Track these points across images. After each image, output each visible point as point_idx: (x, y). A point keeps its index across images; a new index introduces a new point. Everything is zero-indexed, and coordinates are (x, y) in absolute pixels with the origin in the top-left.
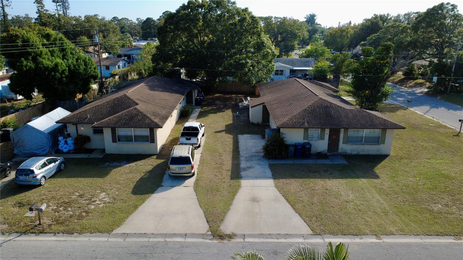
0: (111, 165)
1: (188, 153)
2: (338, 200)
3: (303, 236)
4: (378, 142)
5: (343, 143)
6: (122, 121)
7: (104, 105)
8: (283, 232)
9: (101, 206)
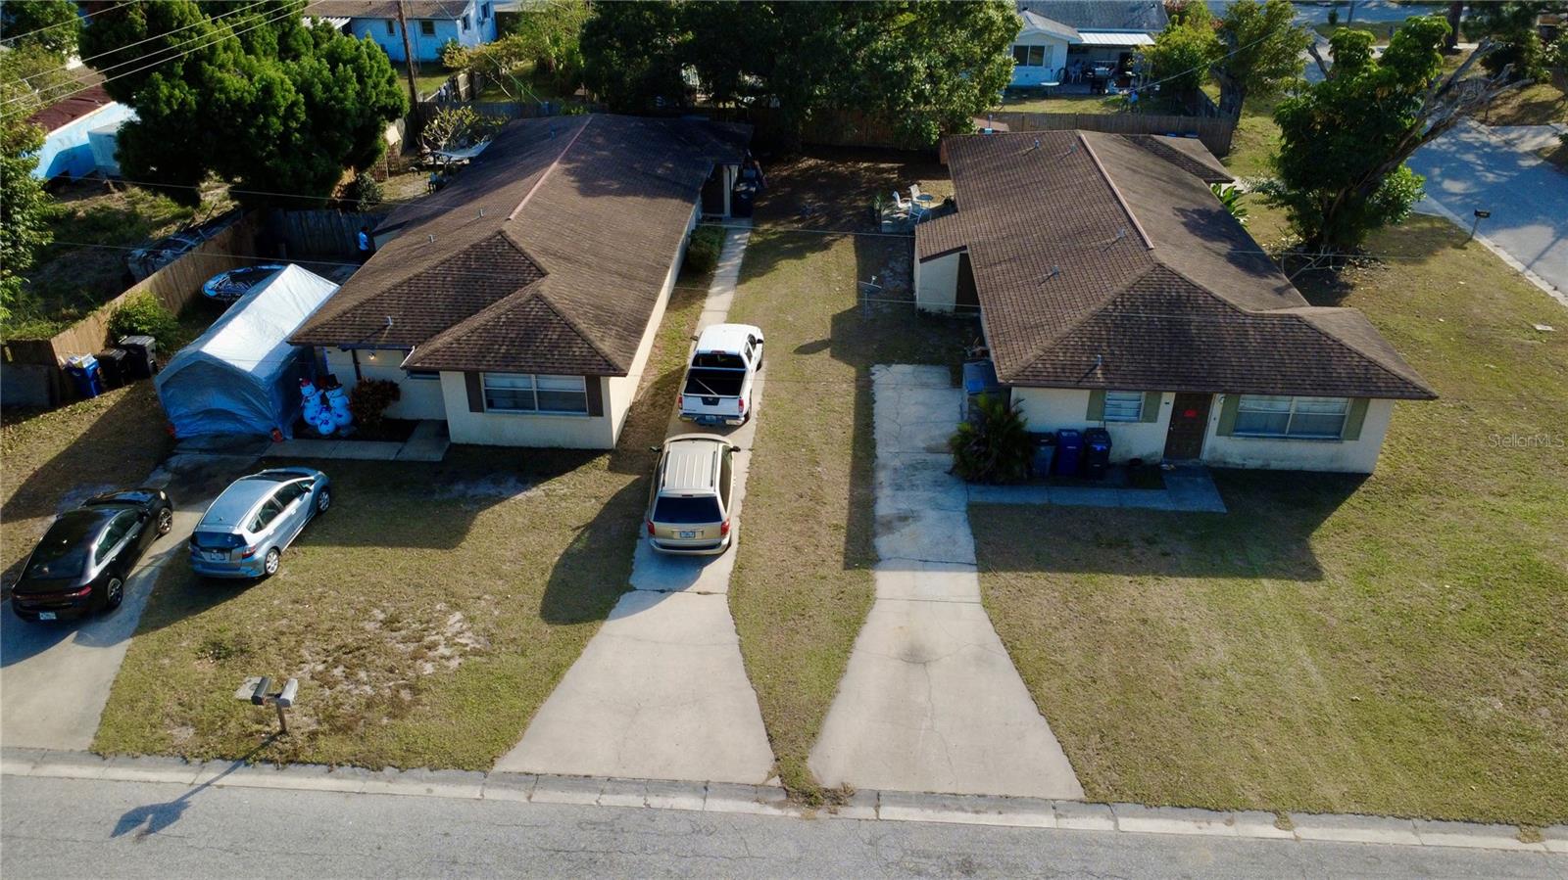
0: (470, 493)
1: (709, 483)
2: (1175, 669)
3: (1054, 807)
4: (1338, 434)
5: (1219, 434)
6: (497, 347)
7: (435, 277)
8: (995, 790)
9: (454, 664)
